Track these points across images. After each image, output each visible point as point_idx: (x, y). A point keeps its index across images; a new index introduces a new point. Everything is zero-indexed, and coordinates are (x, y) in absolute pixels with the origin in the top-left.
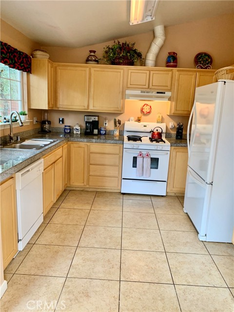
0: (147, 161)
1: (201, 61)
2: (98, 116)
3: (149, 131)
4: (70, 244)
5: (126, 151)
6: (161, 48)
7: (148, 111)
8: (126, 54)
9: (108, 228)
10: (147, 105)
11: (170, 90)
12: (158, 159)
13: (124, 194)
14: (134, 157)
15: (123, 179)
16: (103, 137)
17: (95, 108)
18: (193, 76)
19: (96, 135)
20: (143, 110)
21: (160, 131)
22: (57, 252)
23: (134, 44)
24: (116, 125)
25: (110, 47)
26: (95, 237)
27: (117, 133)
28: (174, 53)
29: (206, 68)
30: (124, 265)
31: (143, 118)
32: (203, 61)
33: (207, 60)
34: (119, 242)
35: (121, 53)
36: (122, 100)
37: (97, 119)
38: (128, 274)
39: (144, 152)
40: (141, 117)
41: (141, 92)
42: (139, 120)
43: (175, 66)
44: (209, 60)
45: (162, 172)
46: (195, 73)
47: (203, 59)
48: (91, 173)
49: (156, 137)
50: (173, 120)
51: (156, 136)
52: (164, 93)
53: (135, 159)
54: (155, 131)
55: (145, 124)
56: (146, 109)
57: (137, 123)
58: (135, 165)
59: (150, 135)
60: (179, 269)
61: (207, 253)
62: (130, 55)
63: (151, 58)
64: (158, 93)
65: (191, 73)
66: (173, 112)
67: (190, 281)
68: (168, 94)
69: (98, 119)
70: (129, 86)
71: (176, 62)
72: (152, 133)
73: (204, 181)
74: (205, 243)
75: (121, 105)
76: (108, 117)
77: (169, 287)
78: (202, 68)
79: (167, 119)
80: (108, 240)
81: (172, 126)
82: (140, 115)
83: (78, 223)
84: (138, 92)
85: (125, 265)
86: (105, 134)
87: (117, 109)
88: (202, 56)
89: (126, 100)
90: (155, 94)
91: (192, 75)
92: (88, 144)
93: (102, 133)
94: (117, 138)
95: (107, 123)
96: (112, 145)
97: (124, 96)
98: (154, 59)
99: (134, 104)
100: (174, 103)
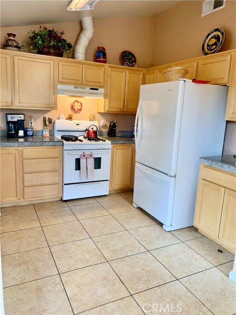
0: (91, 162)
1: (126, 59)
2: (24, 115)
3: (84, 130)
4: (48, 273)
5: (67, 154)
6: (91, 42)
7: (79, 108)
8: (57, 43)
9: (77, 243)
10: (78, 101)
11: (102, 87)
12: (100, 158)
13: (66, 201)
14: (76, 159)
15: (65, 184)
16: (30, 139)
17: (21, 105)
18: (124, 74)
19: (21, 137)
20: (74, 107)
21: (95, 129)
22: (39, 289)
23: (62, 33)
24: (45, 125)
25: (36, 32)
26: (71, 257)
27: (46, 133)
28: (103, 48)
29: (132, 66)
30: (122, 277)
31: (74, 116)
32: (128, 59)
33: (131, 59)
34: (100, 255)
35: (51, 42)
36: (53, 96)
37: (22, 117)
38: (134, 285)
39: (87, 153)
40: (72, 115)
41: (75, 88)
42: (70, 118)
43: (105, 62)
44: (133, 59)
45: (105, 171)
46: (125, 71)
47: (127, 57)
48: (26, 184)
49: (93, 136)
50: (104, 118)
51: (93, 134)
52: (98, 89)
53: (78, 161)
54: (90, 129)
55: (78, 122)
56: (77, 106)
57: (68, 121)
58: (78, 167)
59: (85, 134)
60: (170, 263)
61: (180, 241)
62: (61, 45)
63: (81, 51)
64: (91, 89)
65: (122, 70)
66: (107, 109)
67: (188, 272)
68: (101, 90)
69: (24, 117)
70: (61, 80)
71: (106, 58)
72: (87, 131)
73: (167, 174)
74: (172, 232)
75: (53, 101)
76: (34, 115)
77: (176, 283)
78: (129, 66)
79: (98, 116)
80: (88, 256)
81: (103, 124)
82: (70, 112)
83: (39, 246)
84: (71, 87)
85: (124, 277)
86: (33, 135)
87: (49, 106)
88: (126, 55)
89: (58, 95)
90: (88, 89)
91: (123, 72)
92: (20, 149)
93: (28, 134)
94: (48, 139)
95: (33, 123)
96: (51, 147)
97: (55, 91)
98: (84, 52)
99: (65, 101)
100: (107, 100)
